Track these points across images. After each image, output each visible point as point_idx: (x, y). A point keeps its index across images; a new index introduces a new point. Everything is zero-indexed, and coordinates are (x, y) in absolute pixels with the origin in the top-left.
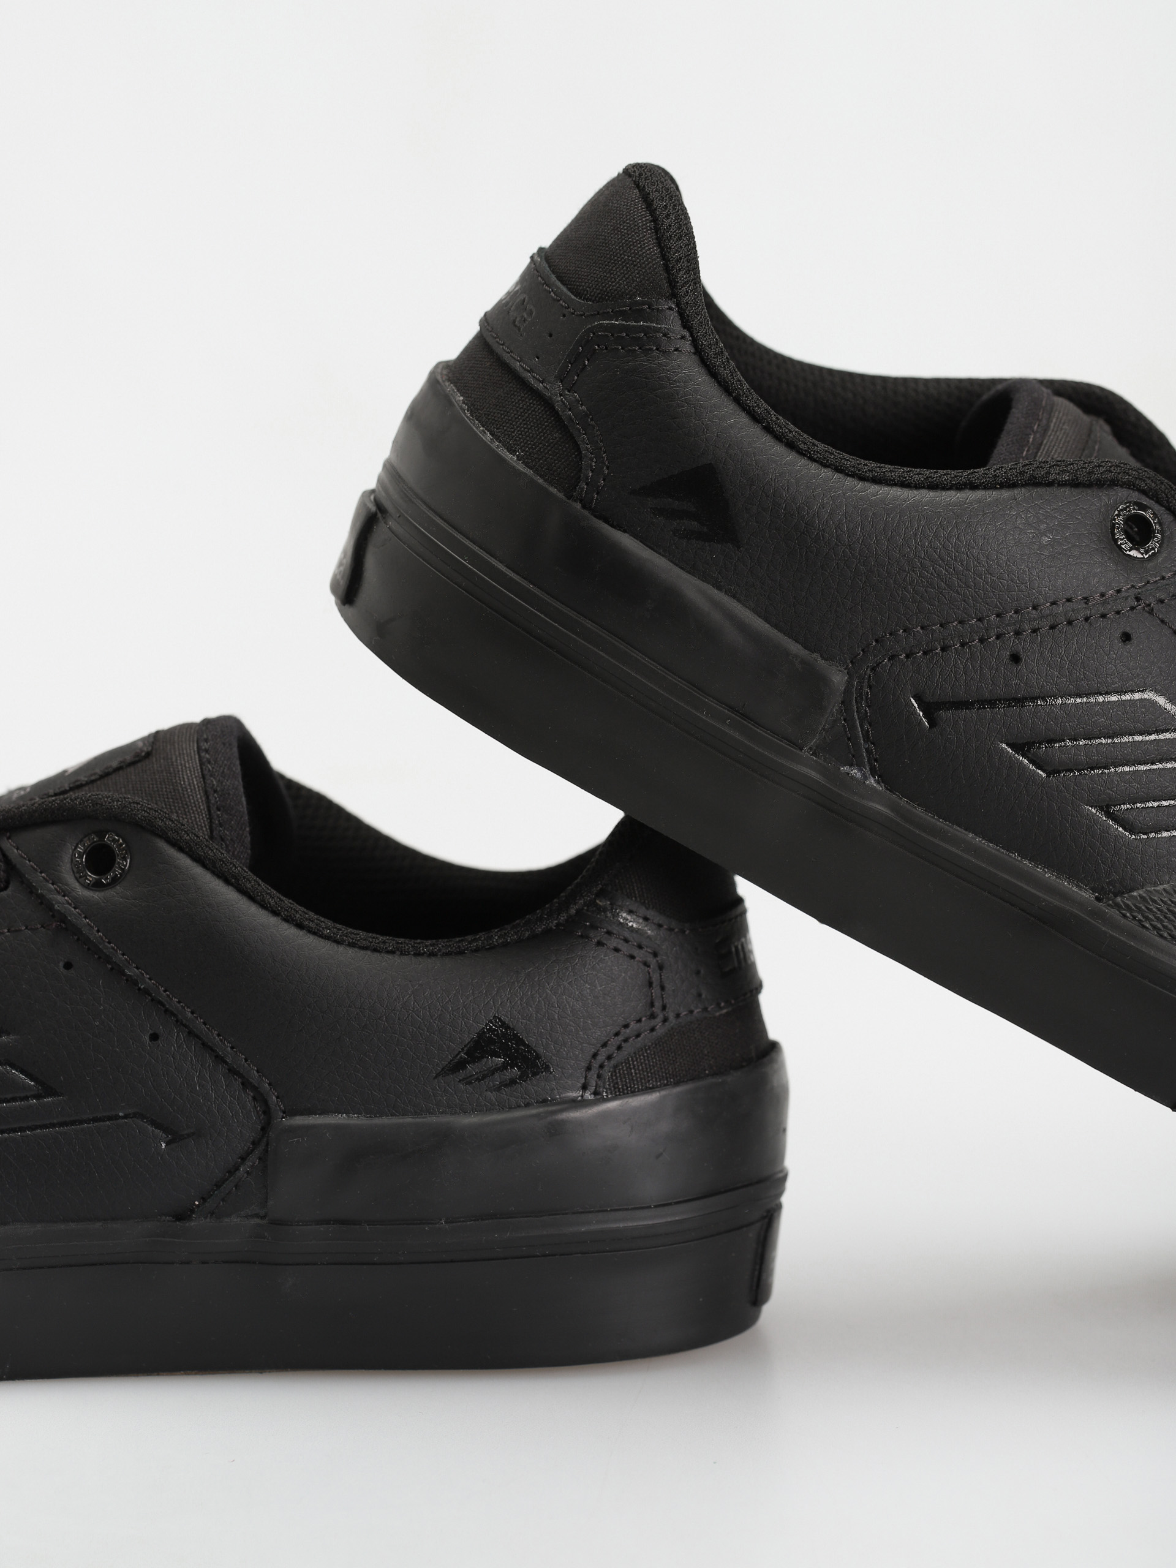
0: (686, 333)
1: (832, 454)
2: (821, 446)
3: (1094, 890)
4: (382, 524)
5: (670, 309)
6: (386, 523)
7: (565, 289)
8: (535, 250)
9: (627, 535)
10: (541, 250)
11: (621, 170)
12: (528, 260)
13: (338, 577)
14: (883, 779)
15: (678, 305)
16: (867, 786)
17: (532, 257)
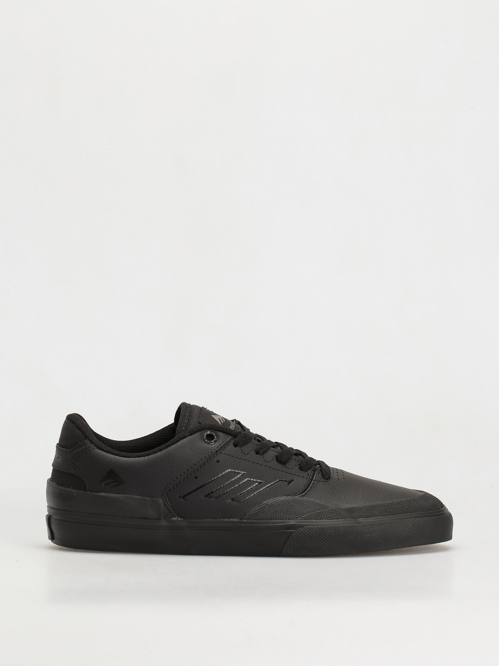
0: (93, 445)
1: (136, 454)
2: (133, 454)
3: (238, 519)
4: (52, 519)
5: (87, 441)
6: (52, 518)
7: (64, 449)
8: (56, 445)
9: (101, 493)
10: (57, 444)
11: (66, 418)
12: (56, 448)
13: (49, 535)
14: (181, 517)
15: (89, 440)
16: (179, 520)
17: (56, 446)
